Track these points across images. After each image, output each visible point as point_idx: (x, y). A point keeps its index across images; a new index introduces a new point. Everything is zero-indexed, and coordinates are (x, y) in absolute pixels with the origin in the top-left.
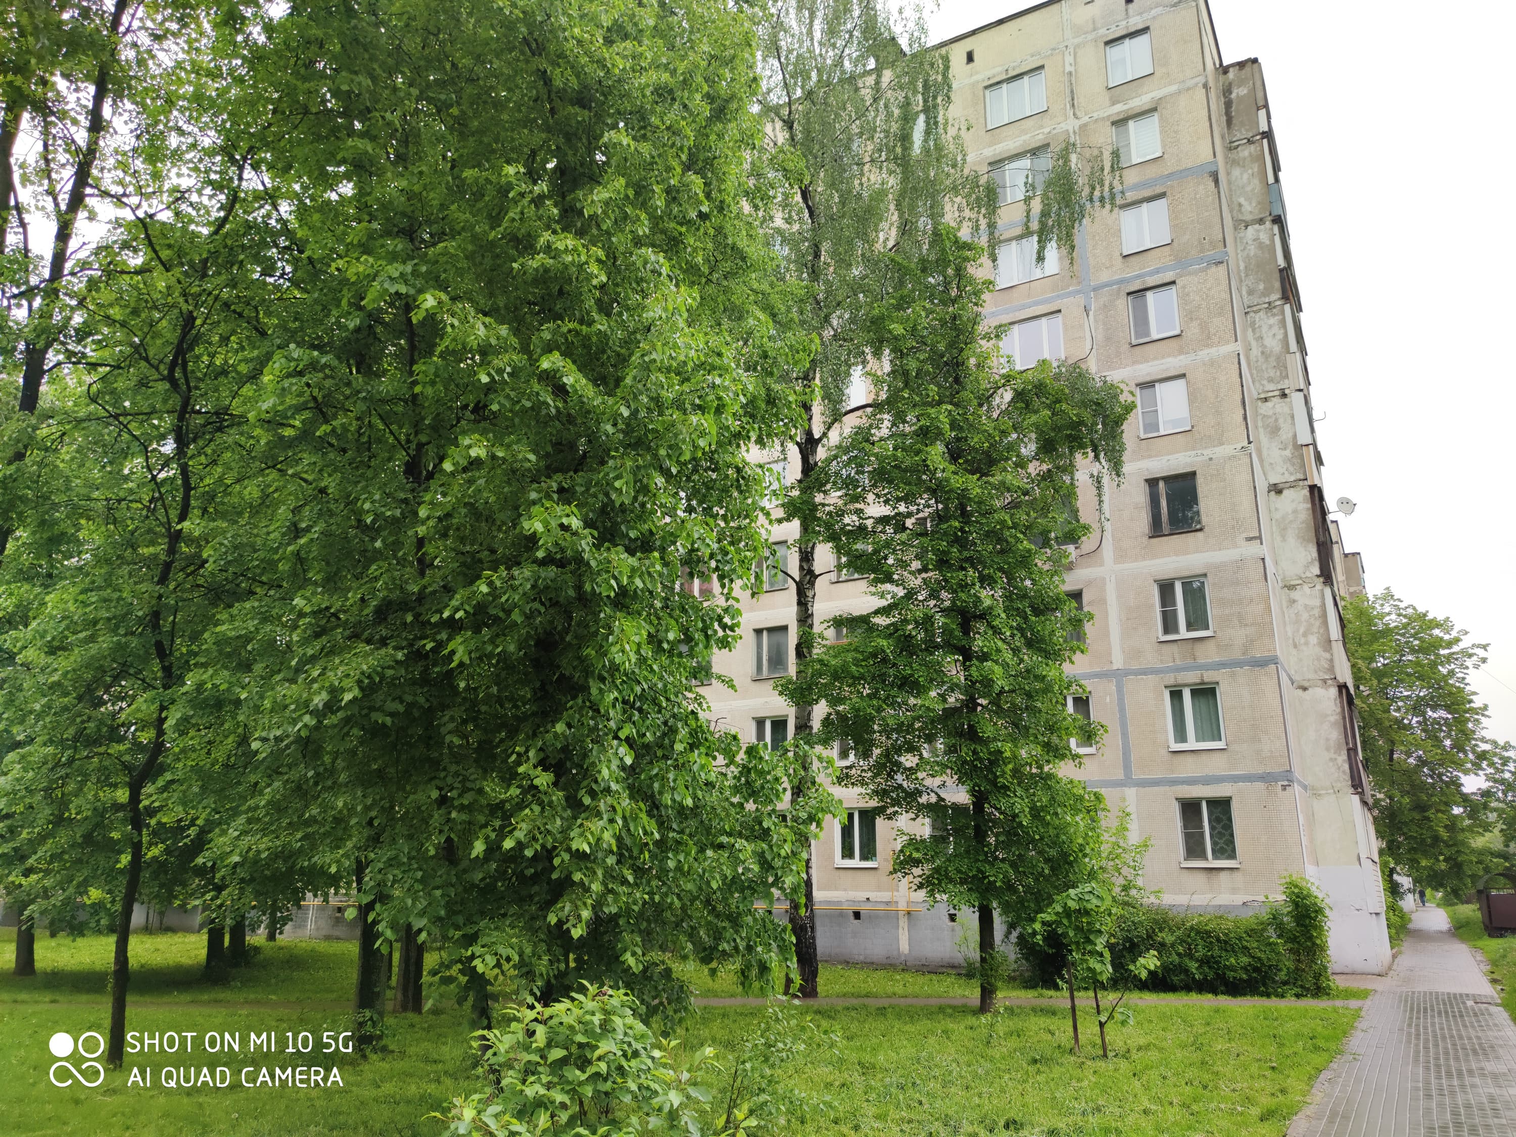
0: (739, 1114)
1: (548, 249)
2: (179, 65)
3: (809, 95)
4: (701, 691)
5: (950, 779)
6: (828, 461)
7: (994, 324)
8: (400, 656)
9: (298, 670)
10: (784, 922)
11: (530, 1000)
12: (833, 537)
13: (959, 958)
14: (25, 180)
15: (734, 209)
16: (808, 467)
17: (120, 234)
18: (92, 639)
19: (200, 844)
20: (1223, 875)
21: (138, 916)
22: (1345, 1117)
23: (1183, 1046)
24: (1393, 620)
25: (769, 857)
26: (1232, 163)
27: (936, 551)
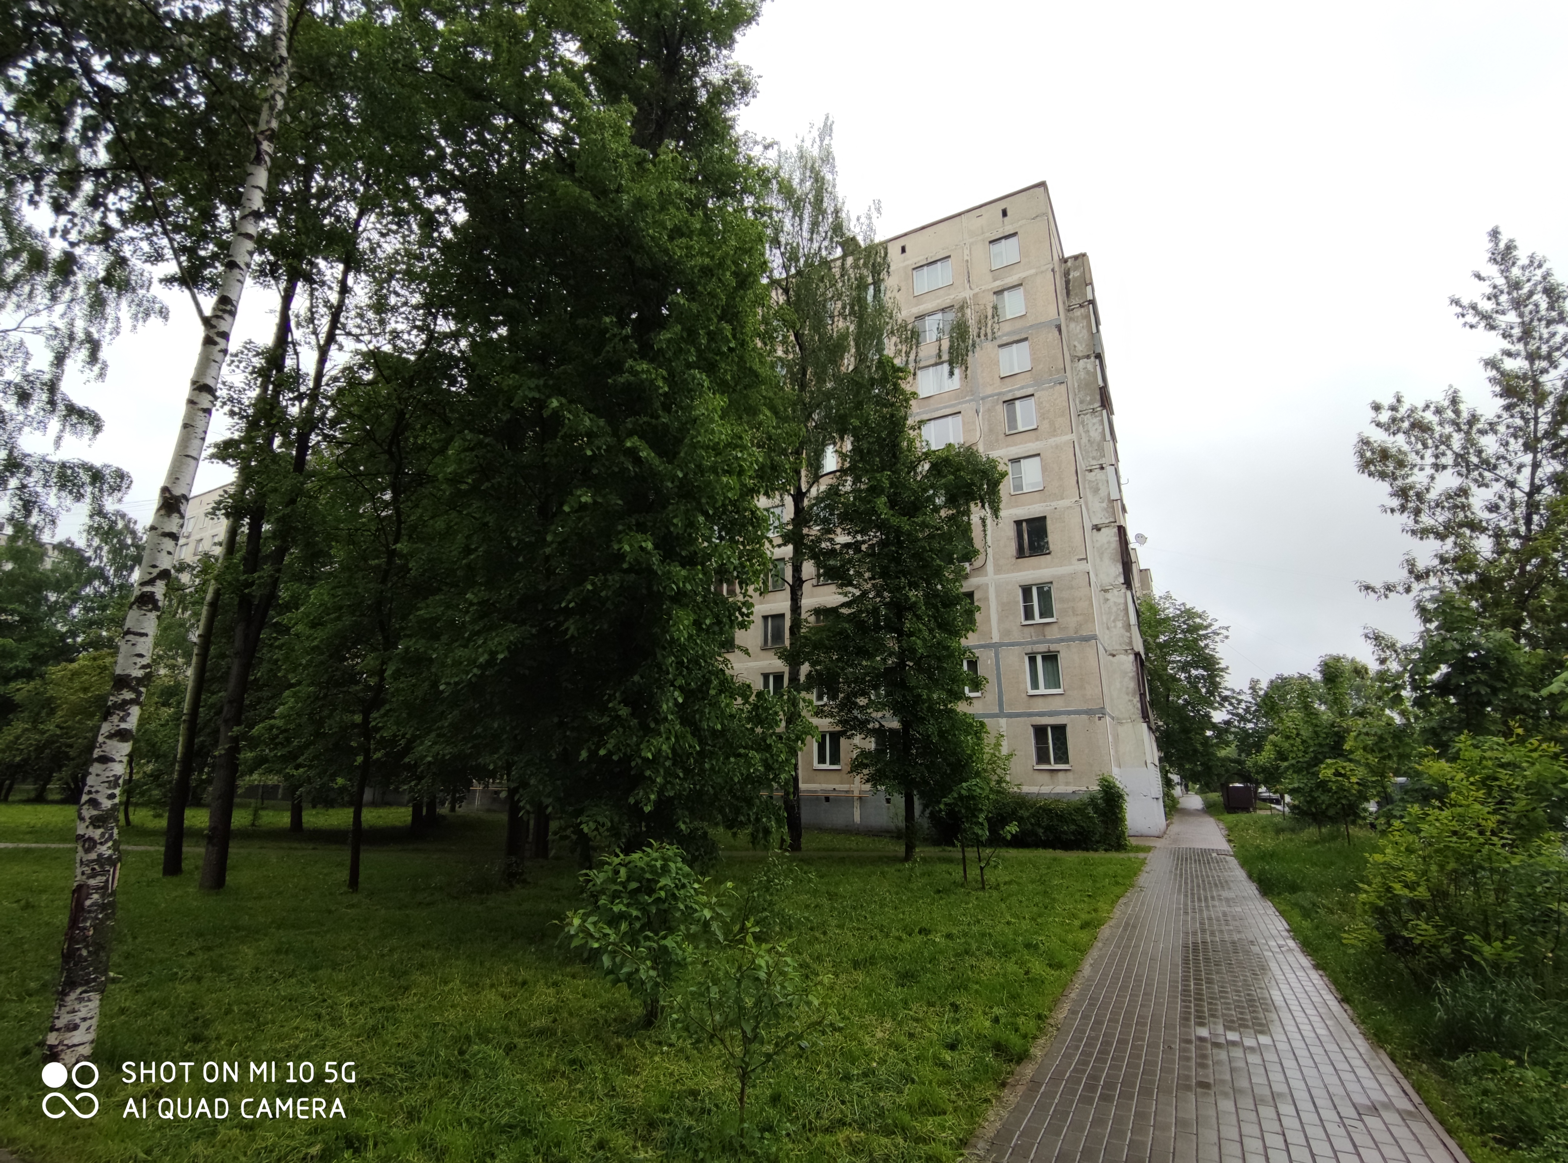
0: (748, 925)
1: (632, 372)
2: (397, 252)
3: (799, 273)
4: (727, 656)
5: (888, 714)
6: (811, 507)
7: (918, 419)
8: (534, 631)
9: (469, 639)
10: (780, 803)
11: (618, 851)
12: (814, 556)
13: (892, 826)
14: (298, 325)
15: (751, 346)
16: (798, 510)
17: (358, 359)
18: (339, 618)
19: (408, 749)
20: (1060, 774)
21: (368, 795)
22: (1134, 927)
23: (1033, 882)
24: (1171, 612)
25: (770, 761)
26: (1070, 319)
27: (881, 566)
